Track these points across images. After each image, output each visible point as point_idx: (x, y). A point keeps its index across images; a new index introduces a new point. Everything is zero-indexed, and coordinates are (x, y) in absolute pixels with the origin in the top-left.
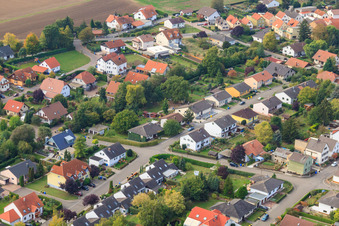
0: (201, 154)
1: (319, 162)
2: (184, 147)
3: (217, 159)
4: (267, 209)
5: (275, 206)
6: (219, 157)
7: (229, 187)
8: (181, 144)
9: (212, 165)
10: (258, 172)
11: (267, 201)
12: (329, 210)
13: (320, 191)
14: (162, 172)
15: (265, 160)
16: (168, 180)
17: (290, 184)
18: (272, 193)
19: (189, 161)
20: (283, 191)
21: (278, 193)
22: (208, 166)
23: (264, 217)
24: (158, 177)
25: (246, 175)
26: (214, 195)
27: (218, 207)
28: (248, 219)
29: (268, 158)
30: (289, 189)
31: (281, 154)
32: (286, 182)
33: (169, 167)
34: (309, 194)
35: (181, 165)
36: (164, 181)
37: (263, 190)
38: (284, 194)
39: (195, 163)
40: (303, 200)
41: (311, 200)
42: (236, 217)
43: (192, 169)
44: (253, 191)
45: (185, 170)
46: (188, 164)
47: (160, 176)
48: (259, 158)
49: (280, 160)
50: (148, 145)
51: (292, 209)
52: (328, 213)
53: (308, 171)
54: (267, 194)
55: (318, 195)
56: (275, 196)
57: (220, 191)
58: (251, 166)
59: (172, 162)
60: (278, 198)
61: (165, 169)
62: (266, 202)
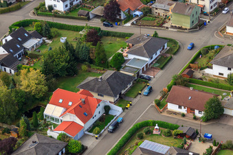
0: (69, 15)
1: (208, 10)
2: (51, 8)
3: (89, 19)
4: (150, 79)
5: (159, 73)
6: (91, 16)
7: (101, 56)
8: (47, 6)
10: (137, 31)
11: (149, 68)
12: (226, 72)
13: (212, 48)
14: (21, 43)
15: (145, 15)
16: (29, 52)
17: (175, 43)
18: (155, 57)
20: (168, 52)
21: (162, 56)
22: (77, 29)
23: (146, 90)
24: (16, 50)
25: (123, 36)
26: (84, 67)
28: (125, 95)
29: (148, 12)
30: (175, 48)
31: (162, 6)
32: (170, 41)
33: (30, 36)
34: (200, 53)
35: (46, 32)
36: (25, 54)
38: (169, 56)
39: (62, 27)
40: (193, 62)
41: (203, 61)
42: (110, 95)
43: (59, 35)
44: (131, 57)
45: (50, 38)
46: (53, 30)
47: (19, 50)
48: (138, 13)
49: (162, 13)
50: (10, 11)
51: (180, 77)
52: (225, 76)
55: (211, 53)
56: (158, 60)
57: (91, 61)
58: (129, 24)
59: (34, 29)
60: (163, 62)
61: (25, 40)
62: (148, 70)
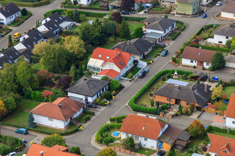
0: (93, 7)
1: (204, 3)
2: (76, 2)
3: (108, 10)
4: (165, 46)
5: (172, 43)
6: (110, 7)
7: (125, 30)
8: (72, 1)
9: (105, 15)
10: (148, 16)
11: (164, 39)
12: (224, 40)
13: (212, 26)
14: (58, 24)
15: (154, 7)
16: (65, 30)
17: (182, 23)
18: (167, 32)
19: (82, 13)
20: (177, 29)
21: (172, 32)
22: (101, 16)
23: (164, 52)
24: (55, 28)
25: (139, 20)
26: (111, 39)
27: (118, 47)
28: (148, 55)
29: (156, 5)
30: (182, 27)
32: (177, 22)
33: (64, 20)
34: (202, 30)
35: (75, 17)
36: (61, 32)
37: (159, 30)
38: (178, 32)
39: (88, 15)
40: (198, 34)
41: (205, 34)
42: (137, 54)
43: (86, 20)
44: (149, 31)
45: (79, 22)
46: (82, 15)
48: (148, 5)
49: (168, 5)
51: (190, 43)
52: (224, 43)
53: (196, 11)
54: (162, 32)
55: (210, 29)
56: (169, 35)
57: (117, 35)
58: (142, 13)
59: (67, 15)
60: (174, 36)
61: (61, 22)
62: (162, 40)
